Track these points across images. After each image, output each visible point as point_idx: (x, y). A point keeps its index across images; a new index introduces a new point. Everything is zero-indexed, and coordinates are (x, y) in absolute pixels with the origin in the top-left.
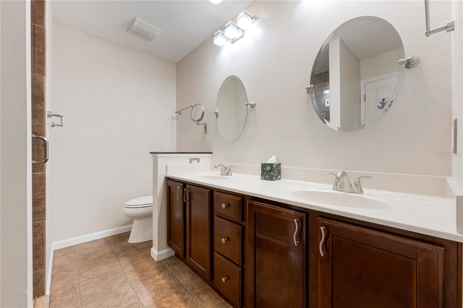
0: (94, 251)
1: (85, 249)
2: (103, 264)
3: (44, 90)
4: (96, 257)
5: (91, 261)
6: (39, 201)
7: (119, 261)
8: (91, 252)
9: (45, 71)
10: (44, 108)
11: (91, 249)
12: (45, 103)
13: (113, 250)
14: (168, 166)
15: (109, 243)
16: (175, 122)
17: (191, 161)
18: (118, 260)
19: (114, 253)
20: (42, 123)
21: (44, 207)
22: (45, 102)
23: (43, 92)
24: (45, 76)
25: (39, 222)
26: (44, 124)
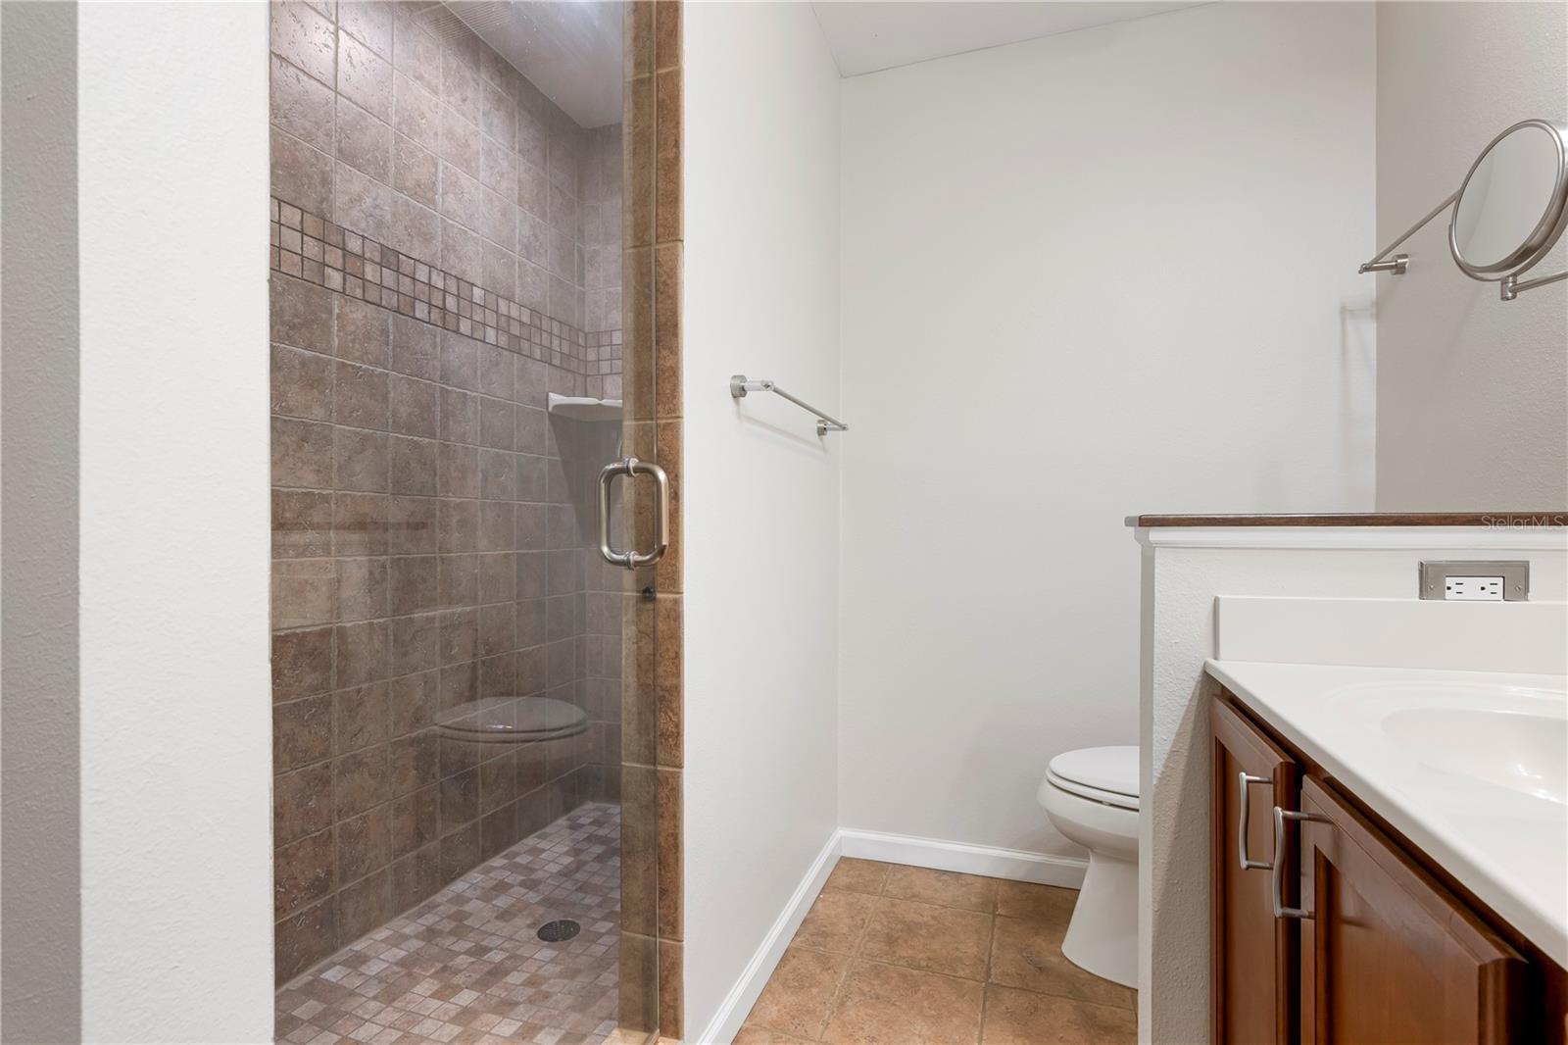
0: (932, 923)
1: (914, 896)
2: (926, 1004)
3: (680, 297)
4: (920, 956)
5: (901, 962)
6: (667, 695)
7: (981, 1032)
8: (920, 920)
9: (681, 228)
10: (677, 362)
11: (927, 906)
12: (680, 341)
13: (990, 956)
14: (1221, 602)
15: (993, 913)
16: (1370, 330)
17: (1431, 579)
18: (982, 1026)
19: (988, 974)
20: (672, 418)
21: (679, 721)
22: (680, 336)
23: (676, 304)
24: (680, 244)
25: (667, 769)
26: (678, 417)
